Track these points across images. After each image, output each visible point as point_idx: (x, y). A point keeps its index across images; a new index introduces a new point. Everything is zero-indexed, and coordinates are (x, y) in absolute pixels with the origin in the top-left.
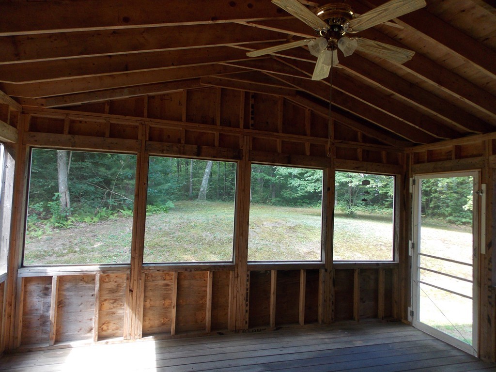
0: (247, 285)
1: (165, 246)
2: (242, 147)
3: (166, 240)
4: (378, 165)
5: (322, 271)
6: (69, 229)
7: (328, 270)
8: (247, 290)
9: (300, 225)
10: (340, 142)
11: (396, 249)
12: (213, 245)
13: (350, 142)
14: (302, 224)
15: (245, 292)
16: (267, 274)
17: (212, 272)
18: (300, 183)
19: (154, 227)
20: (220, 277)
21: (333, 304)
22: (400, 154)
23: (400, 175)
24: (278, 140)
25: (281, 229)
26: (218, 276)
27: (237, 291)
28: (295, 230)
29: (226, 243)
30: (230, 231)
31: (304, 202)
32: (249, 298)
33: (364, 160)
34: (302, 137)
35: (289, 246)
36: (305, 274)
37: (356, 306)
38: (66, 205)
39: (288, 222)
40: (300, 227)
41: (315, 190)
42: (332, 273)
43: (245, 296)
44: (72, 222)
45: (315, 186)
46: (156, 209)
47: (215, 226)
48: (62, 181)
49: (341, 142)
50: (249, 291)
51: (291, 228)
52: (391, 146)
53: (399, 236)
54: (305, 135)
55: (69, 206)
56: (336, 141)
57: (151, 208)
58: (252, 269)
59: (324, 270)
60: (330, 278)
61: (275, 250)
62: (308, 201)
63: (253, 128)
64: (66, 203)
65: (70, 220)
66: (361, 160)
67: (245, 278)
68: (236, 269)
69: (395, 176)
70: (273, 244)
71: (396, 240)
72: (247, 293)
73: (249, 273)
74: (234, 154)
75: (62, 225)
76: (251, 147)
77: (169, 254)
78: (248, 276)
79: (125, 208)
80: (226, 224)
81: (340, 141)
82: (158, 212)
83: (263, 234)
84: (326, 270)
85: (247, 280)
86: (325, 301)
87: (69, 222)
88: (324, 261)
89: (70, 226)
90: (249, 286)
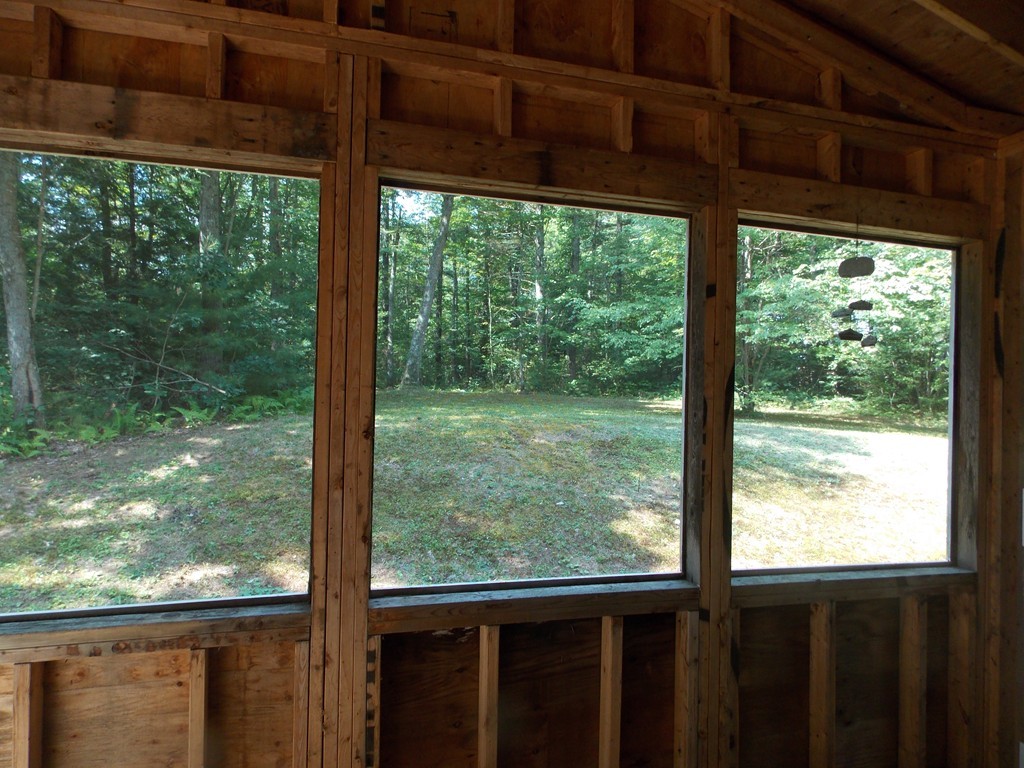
0: (368, 696)
1: (271, 498)
2: (332, 105)
3: (278, 483)
4: (903, 202)
5: (688, 619)
6: (34, 458)
7: (713, 616)
8: (370, 716)
9: (627, 438)
10: (750, 105)
11: (965, 521)
12: (400, 493)
13: (794, 106)
14: (631, 435)
15: (359, 725)
16: (464, 639)
17: (202, 654)
18: (629, 341)
19: (256, 449)
20: (252, 665)
21: (732, 745)
22: (980, 161)
23: (980, 243)
24: (496, 81)
25: (578, 447)
26: (244, 663)
27: (324, 727)
28: (614, 451)
29: (435, 486)
30: (448, 455)
31: (640, 387)
32: (376, 752)
33: (845, 179)
34: (597, 74)
35: (597, 491)
36: (621, 633)
37: (819, 742)
38: (31, 399)
39: (598, 430)
40: (625, 441)
41: (664, 354)
42: (728, 623)
43: (361, 745)
44: (44, 441)
45: (664, 347)
46: (273, 404)
47: (413, 445)
48: (16, 338)
49: (758, 105)
50: (376, 722)
51: (603, 444)
52: (948, 129)
53: (976, 471)
54: (611, 65)
55: (37, 403)
56: (739, 98)
57: (260, 402)
58: (390, 628)
59: (696, 614)
60: (722, 644)
61: (561, 503)
62: (649, 384)
63: (381, 23)
64: (31, 393)
65: (39, 437)
66: (837, 178)
67: (360, 668)
68: (317, 633)
69: (956, 248)
70: (558, 486)
71: (964, 485)
72: (369, 731)
73: (375, 644)
74: (297, 132)
75: (16, 450)
76: (376, 106)
77: (277, 520)
78: (371, 656)
79: (193, 403)
80: (440, 440)
81: (755, 100)
82: (279, 412)
83: (531, 461)
84: (704, 615)
85: (370, 677)
86: (700, 735)
87: (37, 443)
88: (697, 578)
89: (35, 452)
90: (376, 700)
